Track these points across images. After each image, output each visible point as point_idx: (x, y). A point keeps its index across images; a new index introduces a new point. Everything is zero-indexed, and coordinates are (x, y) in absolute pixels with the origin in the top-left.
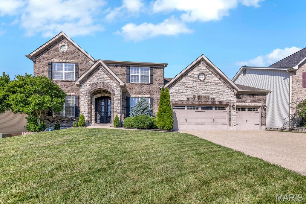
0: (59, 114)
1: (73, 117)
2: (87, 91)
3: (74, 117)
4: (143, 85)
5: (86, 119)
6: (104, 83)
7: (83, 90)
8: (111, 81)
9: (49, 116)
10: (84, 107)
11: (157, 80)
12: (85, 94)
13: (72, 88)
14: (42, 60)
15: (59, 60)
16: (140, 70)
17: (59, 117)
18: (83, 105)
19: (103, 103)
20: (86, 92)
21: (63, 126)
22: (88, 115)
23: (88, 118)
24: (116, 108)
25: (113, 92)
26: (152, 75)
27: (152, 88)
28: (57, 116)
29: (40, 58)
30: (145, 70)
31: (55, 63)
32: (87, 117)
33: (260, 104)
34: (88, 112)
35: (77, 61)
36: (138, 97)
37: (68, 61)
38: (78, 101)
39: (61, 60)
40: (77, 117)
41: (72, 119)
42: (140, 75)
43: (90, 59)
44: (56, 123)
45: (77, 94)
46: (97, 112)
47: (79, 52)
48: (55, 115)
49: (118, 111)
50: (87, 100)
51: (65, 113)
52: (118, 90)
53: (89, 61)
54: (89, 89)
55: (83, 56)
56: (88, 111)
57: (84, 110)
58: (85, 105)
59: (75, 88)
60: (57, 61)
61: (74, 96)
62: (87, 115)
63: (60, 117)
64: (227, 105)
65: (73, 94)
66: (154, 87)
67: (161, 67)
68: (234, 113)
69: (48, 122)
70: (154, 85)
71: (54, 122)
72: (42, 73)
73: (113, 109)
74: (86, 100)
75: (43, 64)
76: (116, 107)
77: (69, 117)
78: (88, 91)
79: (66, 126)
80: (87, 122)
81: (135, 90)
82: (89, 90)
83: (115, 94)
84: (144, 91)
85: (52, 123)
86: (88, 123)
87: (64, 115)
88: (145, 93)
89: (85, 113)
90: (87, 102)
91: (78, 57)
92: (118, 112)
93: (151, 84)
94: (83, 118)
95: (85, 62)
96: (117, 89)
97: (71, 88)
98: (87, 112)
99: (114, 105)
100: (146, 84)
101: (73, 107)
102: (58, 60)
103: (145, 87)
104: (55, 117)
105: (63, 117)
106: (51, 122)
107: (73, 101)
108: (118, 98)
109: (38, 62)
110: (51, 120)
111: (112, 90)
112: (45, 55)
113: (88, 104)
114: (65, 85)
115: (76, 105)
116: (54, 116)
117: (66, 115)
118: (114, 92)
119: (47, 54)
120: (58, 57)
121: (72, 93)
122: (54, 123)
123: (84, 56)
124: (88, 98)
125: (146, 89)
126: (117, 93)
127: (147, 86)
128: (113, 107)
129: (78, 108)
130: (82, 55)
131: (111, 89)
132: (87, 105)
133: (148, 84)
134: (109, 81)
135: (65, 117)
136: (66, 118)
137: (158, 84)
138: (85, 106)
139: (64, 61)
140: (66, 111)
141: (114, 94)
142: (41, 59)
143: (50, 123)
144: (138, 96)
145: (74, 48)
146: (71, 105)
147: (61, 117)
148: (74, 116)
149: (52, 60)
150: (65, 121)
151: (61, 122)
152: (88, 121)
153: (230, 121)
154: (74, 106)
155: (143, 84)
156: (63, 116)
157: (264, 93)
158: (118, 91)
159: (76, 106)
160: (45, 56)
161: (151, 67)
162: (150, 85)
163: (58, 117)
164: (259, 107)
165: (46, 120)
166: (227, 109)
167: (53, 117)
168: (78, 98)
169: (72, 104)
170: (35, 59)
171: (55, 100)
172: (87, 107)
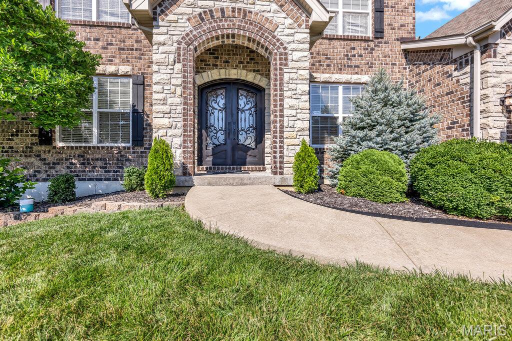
0: (79, 138)
1: (124, 148)
2: (179, 43)
3: (129, 148)
4: (353, 44)
5: (178, 157)
6: (246, 13)
7: (161, 38)
9: (41, 143)
10: (166, 108)
11: (396, 25)
12: (172, 57)
13: (123, 49)
17: (77, 147)
18: (164, 101)
19: (222, 102)
20: (173, 49)
21: (91, 179)
22: (185, 141)
23: (184, 152)
24: (293, 112)
25: (282, 50)
26: (379, 10)
27: (378, 52)
28: (72, 144)
32: (179, 152)
34: (185, 131)
36: (334, 83)
38: (141, 93)
40: (139, 149)
41: (122, 156)
42: (340, 10)
44: (68, 168)
45: (140, 69)
46: (204, 131)
48: (63, 140)
49: (299, 125)
50: (179, 82)
51: (100, 135)
52: (299, 42)
54: (187, 35)
56: (185, 125)
57: (165, 122)
58: (170, 101)
59: (132, 50)
61: (130, 76)
62: (178, 141)
63: (81, 147)
65: (124, 69)
66: (385, 48)
69: (38, 164)
70: (385, 43)
71: (58, 164)
73: (282, 116)
74: (174, 81)
76: (291, 108)
77: (112, 148)
78: (183, 45)
79: (100, 180)
80: (180, 172)
81: (327, 58)
82: (187, 39)
83: (290, 57)
84: (355, 61)
85: (54, 168)
86: (185, 174)
87: (94, 142)
88: (357, 70)
89: (170, 132)
90: (179, 90)
92: (302, 130)
93: (376, 41)
94: (166, 153)
96: (298, 37)
97: (120, 49)
98: (179, 131)
99: (286, 101)
100: (361, 40)
101: (124, 116)
103: (359, 47)
104: (63, 148)
105: (89, 148)
106: (49, 164)
107: (125, 93)
108: (300, 72)
110: (50, 158)
111: (278, 40)
113: (185, 98)
114: (98, 40)
115: (134, 106)
116: (60, 144)
117: (100, 141)
118: (285, 48)
121: (120, 67)
122: (58, 167)
124: (185, 71)
125: (361, 56)
126: (296, 55)
127: (364, 45)
128: (281, 111)
129: (143, 118)
131: (274, 37)
132: (178, 100)
133: (366, 40)
135: (98, 148)
136: (102, 153)
137: (398, 40)
138: (172, 105)
140: (101, 127)
141: (284, 58)
143: (44, 168)
144: (336, 77)
146: (118, 108)
147: (85, 148)
148: (130, 145)
150: (97, 160)
151: (84, 164)
152: (184, 167)
154: (129, 110)
155: (351, 40)
156: (91, 144)
158: (301, 46)
159: (135, 111)
162: (372, 44)
163: (72, 148)
165: (33, 160)
167: (55, 148)
168: (141, 83)
169: (123, 103)
171: (42, 72)
172: (180, 109)
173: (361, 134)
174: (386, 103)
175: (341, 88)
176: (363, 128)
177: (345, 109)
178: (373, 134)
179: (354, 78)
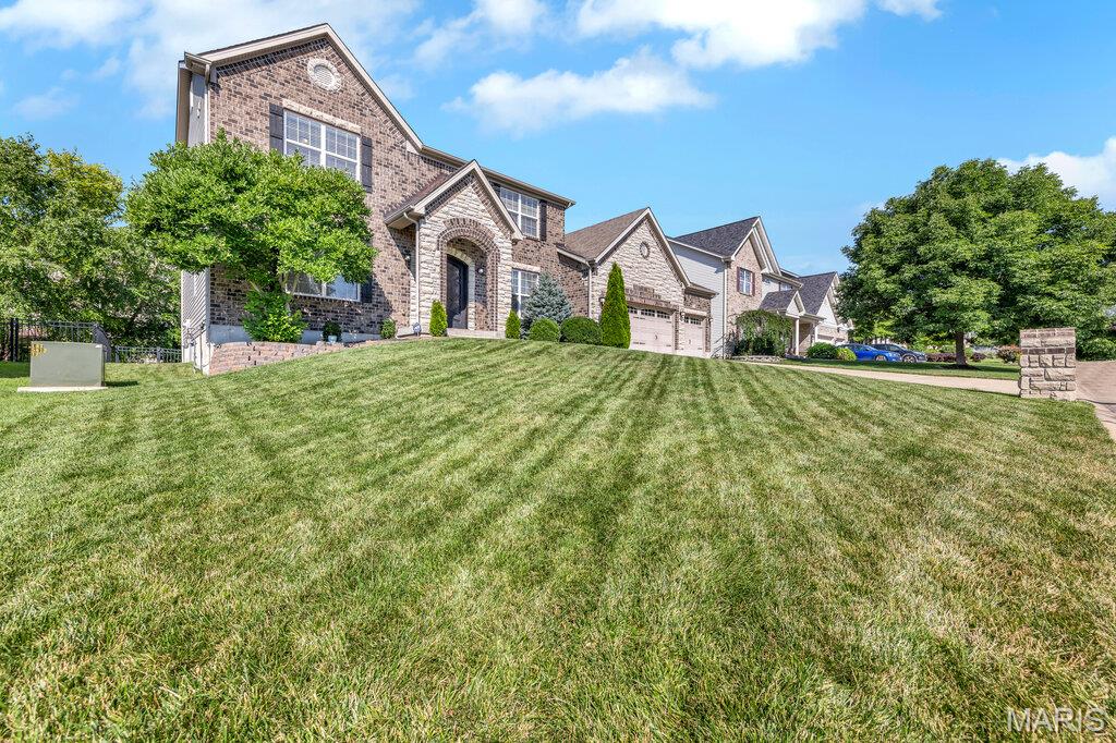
0: (307, 288)
2: (439, 237)
3: (359, 303)
4: (527, 241)
6: (477, 224)
7: (428, 232)
8: (493, 223)
10: (430, 280)
11: (554, 233)
12: (434, 245)
14: (246, 89)
15: (309, 109)
16: (520, 201)
17: (309, 298)
18: (428, 275)
20: (435, 240)
24: (503, 292)
25: (497, 252)
26: (544, 220)
27: (543, 250)
28: (301, 293)
29: (236, 78)
30: (529, 204)
31: (293, 116)
33: (705, 314)
34: (441, 297)
35: (368, 133)
36: (516, 269)
37: (338, 121)
39: (316, 113)
40: (367, 305)
41: (352, 310)
42: (520, 213)
43: (408, 138)
47: (373, 106)
49: (506, 300)
50: (438, 263)
52: (507, 248)
53: (402, 142)
54: (443, 232)
55: (386, 121)
56: (442, 293)
57: (430, 289)
58: (432, 275)
60: (301, 111)
63: (313, 298)
64: (673, 311)
66: (547, 249)
67: (562, 205)
68: (682, 325)
70: (547, 245)
72: (246, 134)
73: (497, 294)
74: (435, 262)
75: (249, 106)
76: (502, 289)
77: (343, 301)
78: (441, 239)
82: (443, 235)
83: (501, 256)
84: (529, 255)
87: (323, 295)
88: (530, 261)
90: (438, 269)
91: (372, 119)
92: (508, 304)
93: (542, 242)
95: (391, 142)
96: (506, 245)
98: (438, 297)
99: (499, 284)
100: (532, 239)
102: (304, 109)
103: (531, 245)
104: (295, 297)
108: (507, 267)
109: (230, 90)
111: (495, 244)
112: (257, 75)
113: (442, 275)
118: (499, 250)
119: (264, 73)
120: (304, 97)
123: (389, 124)
124: (442, 257)
125: (533, 251)
126: (505, 256)
127: (535, 244)
128: (497, 290)
130: (383, 117)
131: (492, 242)
132: (437, 276)
133: (536, 241)
134: (489, 223)
137: (554, 244)
138: (433, 278)
139: (328, 117)
141: (499, 258)
142: (240, 85)
144: (517, 265)
145: (361, 89)
147: (318, 299)
148: (358, 300)
149: (286, 103)
150: (329, 312)
151: (316, 314)
153: (676, 344)
156: (320, 296)
157: (709, 295)
158: (508, 251)
160: (257, 79)
161: (541, 201)
162: (539, 244)
163: (305, 298)
164: (703, 318)
166: (672, 318)
170: (218, 77)
172: (439, 281)
173: (539, 310)
174: (550, 293)
175: (520, 273)
176: (539, 307)
177: (523, 291)
178: (544, 310)
179: (529, 267)
